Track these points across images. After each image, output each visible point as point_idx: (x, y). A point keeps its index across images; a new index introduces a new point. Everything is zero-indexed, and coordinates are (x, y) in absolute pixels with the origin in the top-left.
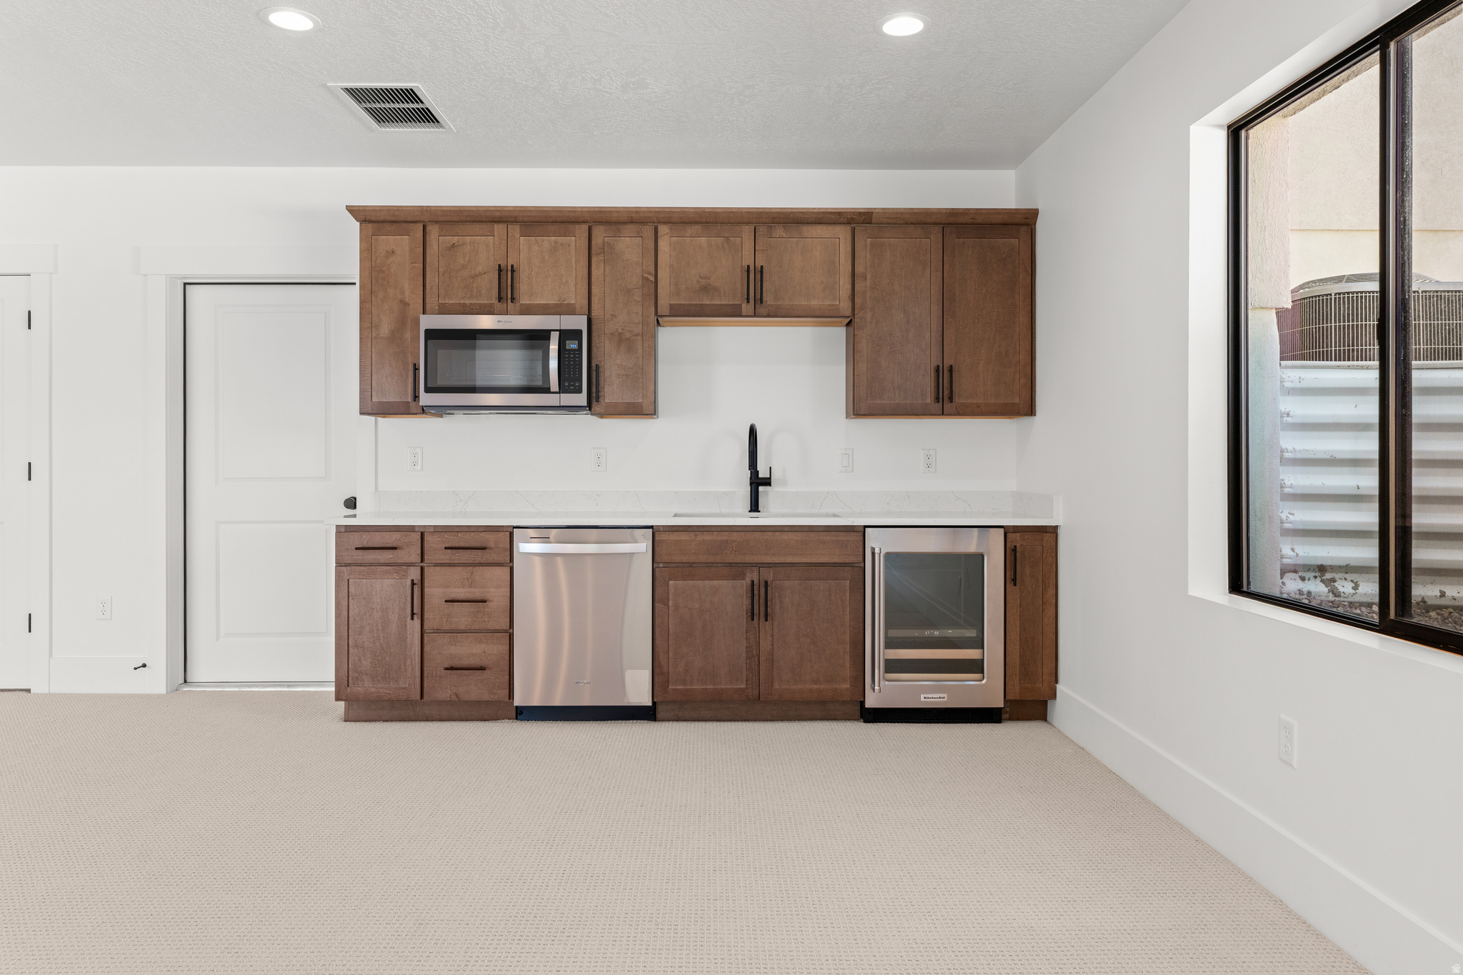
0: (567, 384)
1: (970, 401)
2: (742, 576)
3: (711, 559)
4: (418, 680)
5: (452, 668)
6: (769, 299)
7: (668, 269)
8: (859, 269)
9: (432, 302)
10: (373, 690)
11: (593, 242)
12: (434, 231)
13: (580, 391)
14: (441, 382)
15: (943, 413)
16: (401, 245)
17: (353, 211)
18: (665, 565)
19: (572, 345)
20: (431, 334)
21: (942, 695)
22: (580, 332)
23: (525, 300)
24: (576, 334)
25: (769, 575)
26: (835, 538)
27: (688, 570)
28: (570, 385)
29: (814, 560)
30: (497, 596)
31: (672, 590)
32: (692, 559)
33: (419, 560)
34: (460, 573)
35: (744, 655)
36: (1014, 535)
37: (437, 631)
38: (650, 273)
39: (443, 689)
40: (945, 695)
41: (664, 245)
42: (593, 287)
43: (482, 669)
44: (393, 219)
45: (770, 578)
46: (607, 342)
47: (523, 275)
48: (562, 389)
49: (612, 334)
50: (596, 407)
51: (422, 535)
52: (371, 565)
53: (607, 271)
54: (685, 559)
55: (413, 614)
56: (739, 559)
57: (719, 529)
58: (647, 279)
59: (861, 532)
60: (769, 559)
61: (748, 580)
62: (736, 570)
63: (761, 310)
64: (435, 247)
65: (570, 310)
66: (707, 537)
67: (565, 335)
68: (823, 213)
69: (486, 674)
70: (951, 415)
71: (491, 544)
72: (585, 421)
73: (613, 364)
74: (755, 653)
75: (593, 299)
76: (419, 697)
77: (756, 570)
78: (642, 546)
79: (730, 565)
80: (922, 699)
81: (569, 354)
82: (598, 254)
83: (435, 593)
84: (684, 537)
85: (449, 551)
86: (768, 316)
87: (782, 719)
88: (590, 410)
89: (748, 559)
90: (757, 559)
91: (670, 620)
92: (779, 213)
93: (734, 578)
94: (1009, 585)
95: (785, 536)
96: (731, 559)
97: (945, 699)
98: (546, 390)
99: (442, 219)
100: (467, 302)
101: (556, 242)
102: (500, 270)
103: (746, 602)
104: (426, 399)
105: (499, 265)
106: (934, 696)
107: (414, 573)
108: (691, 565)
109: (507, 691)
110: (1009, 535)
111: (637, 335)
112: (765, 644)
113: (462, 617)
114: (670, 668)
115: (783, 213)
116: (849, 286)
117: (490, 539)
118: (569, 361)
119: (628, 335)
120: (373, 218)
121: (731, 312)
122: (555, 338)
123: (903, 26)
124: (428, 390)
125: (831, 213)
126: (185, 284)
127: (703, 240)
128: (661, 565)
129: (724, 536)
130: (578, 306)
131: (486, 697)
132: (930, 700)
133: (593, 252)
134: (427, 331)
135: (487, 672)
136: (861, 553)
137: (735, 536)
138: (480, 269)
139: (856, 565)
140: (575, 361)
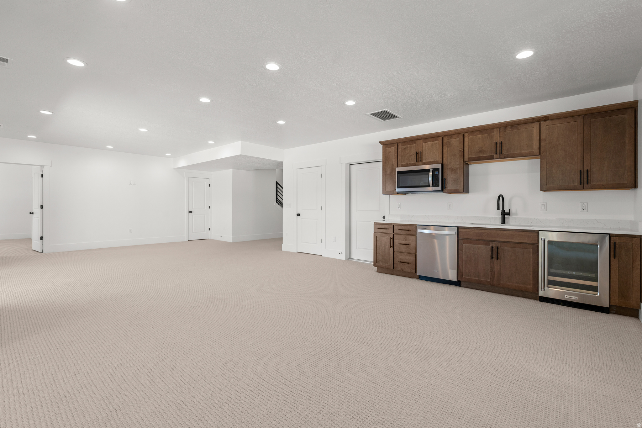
0: (435, 184)
1: (599, 183)
2: (489, 244)
3: (477, 238)
4: (392, 264)
5: (401, 262)
6: (505, 152)
7: (468, 147)
8: (543, 137)
9: (400, 164)
10: (382, 265)
11: (444, 142)
12: (400, 145)
13: (439, 186)
14: (401, 186)
15: (584, 189)
16: (392, 150)
17: (381, 142)
18: (462, 239)
19: (436, 173)
20: (398, 173)
21: (576, 297)
22: (439, 169)
23: (424, 161)
24: (438, 170)
25: (499, 245)
26: (525, 234)
27: (470, 241)
28: (436, 185)
29: (517, 241)
30: (413, 244)
31: (464, 247)
32: (471, 238)
33: (393, 232)
34: (403, 237)
35: (490, 270)
36: (615, 238)
37: (397, 252)
38: (462, 149)
39: (399, 267)
40: (577, 297)
41: (466, 139)
42: (444, 155)
43: (408, 263)
44: (390, 143)
45: (499, 246)
46: (448, 171)
47: (424, 154)
48: (434, 186)
49: (450, 168)
50: (444, 191)
51: (394, 226)
52: (382, 233)
53: (448, 149)
54: (468, 237)
55: (391, 246)
56: (488, 239)
57: (481, 229)
58: (461, 151)
59: (537, 232)
60: (499, 240)
61: (490, 247)
62: (487, 242)
63: (501, 156)
64: (400, 149)
65: (436, 163)
66: (476, 231)
67: (435, 170)
68: (526, 120)
69: (409, 265)
70: (588, 189)
71: (411, 229)
72: (442, 195)
73: (450, 177)
74: (493, 270)
75: (444, 158)
76: (392, 269)
77: (494, 243)
78: (454, 232)
79: (485, 240)
80: (566, 297)
81: (436, 176)
82: (445, 145)
83: (397, 242)
84: (468, 230)
85: (400, 230)
86: (504, 158)
87: (506, 294)
88: (443, 191)
89: (491, 239)
90: (494, 239)
91: (464, 256)
92: (508, 123)
93: (486, 245)
94: (612, 258)
95: (505, 232)
96: (485, 238)
97: (577, 299)
98: (429, 186)
99: (402, 141)
100: (408, 163)
101: (433, 143)
102: (417, 153)
103: (490, 253)
104: (397, 190)
105: (417, 152)
106: (571, 297)
107: (391, 236)
108: (471, 239)
109: (415, 270)
110: (612, 238)
111: (458, 168)
112: (497, 268)
113: (403, 248)
114: (463, 271)
115: (510, 122)
116: (538, 144)
117: (410, 228)
118: (436, 178)
119: (455, 168)
120: (386, 144)
121: (490, 158)
122: (431, 171)
123: (525, 54)
124: (398, 187)
125: (530, 119)
126: (350, 165)
127: (480, 136)
128: (461, 239)
129: (482, 231)
130: (439, 161)
131: (409, 271)
132: (568, 298)
133: (444, 145)
134: (397, 172)
135: (409, 264)
136: (537, 240)
137: (486, 231)
138: (412, 154)
139: (535, 244)
140: (437, 177)
